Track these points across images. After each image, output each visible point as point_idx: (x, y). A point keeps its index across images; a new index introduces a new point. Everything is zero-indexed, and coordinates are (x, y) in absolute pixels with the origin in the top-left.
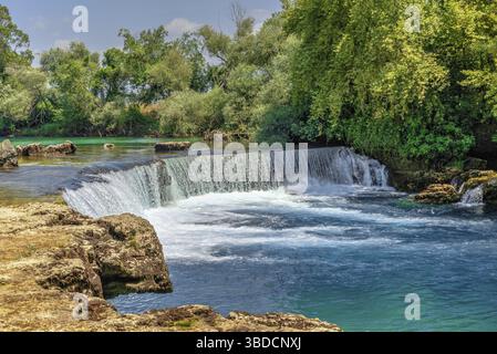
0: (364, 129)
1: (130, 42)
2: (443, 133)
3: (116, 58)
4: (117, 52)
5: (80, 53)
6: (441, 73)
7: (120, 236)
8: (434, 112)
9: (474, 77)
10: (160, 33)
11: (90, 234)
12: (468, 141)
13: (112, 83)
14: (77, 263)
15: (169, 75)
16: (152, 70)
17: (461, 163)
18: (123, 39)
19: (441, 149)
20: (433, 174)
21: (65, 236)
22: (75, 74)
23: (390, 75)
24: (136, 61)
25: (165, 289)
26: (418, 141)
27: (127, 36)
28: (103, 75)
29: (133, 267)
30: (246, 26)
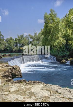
0: (53, 51)
1: (18, 37)
2: (65, 52)
3: (17, 40)
4: (17, 39)
5: (11, 39)
6: (65, 42)
7: (15, 69)
8: (63, 48)
9: (70, 42)
10: (23, 35)
11: (10, 68)
12: (68, 53)
13: (16, 44)
14: (7, 73)
15: (24, 42)
16: (22, 42)
17: (67, 57)
18: (17, 36)
19: (64, 54)
20: (63, 59)
21: (7, 69)
22: (11, 42)
23: (57, 42)
24: (20, 40)
25: (21, 77)
26: (61, 53)
27: (18, 36)
28: (15, 43)
29: (17, 74)
30: (36, 34)
